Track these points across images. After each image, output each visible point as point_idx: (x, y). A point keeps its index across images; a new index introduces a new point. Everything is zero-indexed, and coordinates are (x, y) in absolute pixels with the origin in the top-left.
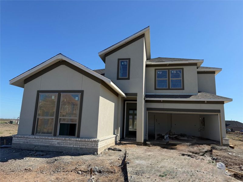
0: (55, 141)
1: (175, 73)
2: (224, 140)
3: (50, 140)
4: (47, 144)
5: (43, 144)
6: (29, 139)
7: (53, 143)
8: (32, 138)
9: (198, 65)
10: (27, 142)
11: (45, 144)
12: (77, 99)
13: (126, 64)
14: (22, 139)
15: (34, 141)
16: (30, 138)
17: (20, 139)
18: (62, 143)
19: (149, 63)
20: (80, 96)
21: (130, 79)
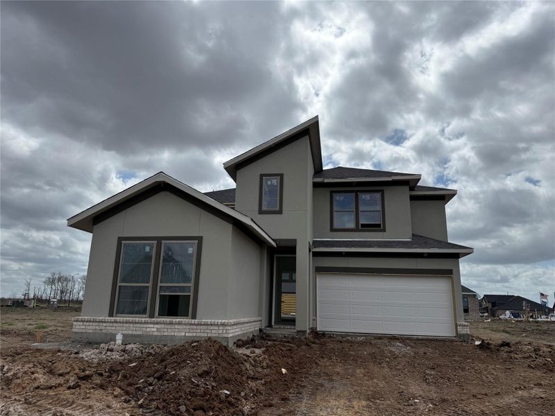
0: (152, 326)
1: (369, 198)
2: (460, 325)
3: (142, 325)
4: (138, 333)
5: (131, 333)
6: (104, 324)
7: (148, 330)
8: (111, 322)
9: (411, 184)
10: (101, 330)
11: (134, 333)
12: (190, 250)
13: (275, 184)
14: (91, 324)
15: (114, 328)
16: (105, 322)
17: (88, 323)
18: (166, 330)
19: (318, 180)
20: (195, 247)
21: (283, 212)
